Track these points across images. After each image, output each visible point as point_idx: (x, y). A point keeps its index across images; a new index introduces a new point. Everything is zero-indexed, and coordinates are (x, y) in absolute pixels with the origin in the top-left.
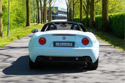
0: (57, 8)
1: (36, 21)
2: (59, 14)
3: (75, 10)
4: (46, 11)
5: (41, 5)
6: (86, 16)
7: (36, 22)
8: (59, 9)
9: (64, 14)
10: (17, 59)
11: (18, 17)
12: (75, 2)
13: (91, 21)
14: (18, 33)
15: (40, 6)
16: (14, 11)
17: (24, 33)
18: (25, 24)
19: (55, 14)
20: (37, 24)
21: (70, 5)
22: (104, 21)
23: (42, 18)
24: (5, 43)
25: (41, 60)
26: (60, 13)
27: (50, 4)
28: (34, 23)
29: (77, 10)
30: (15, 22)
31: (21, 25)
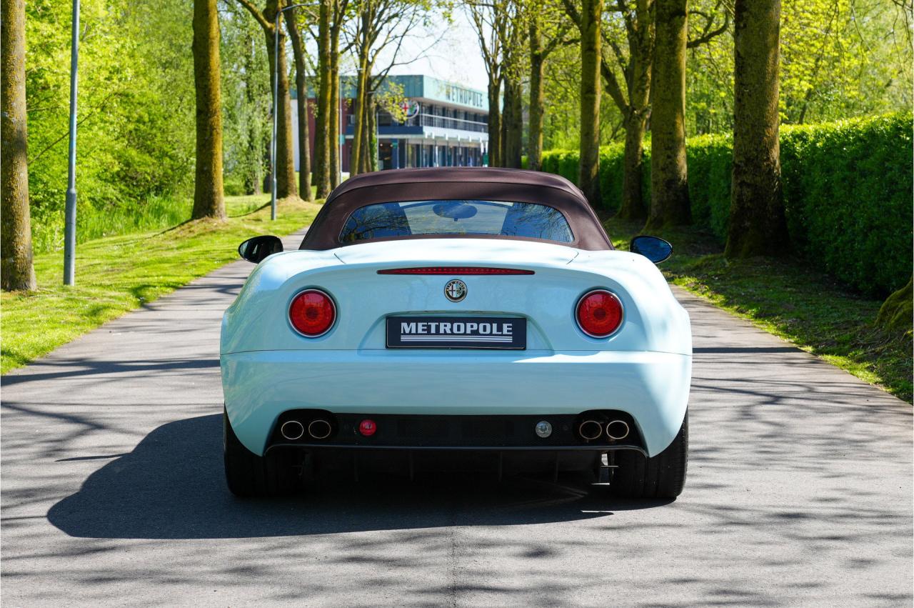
0: (413, 84)
1: (260, 183)
2: (428, 131)
3: (543, 97)
4: (339, 111)
5: (299, 63)
6: (622, 144)
7: (267, 189)
8: (432, 93)
9: (466, 127)
10: (137, 440)
11: (133, 153)
12: (544, 42)
13: (662, 176)
14: (134, 265)
15: (289, 70)
16: (103, 108)
17: (182, 263)
18: (185, 203)
19: (401, 128)
20: (270, 204)
21: (508, 63)
22: (748, 178)
23: (308, 156)
24: (54, 335)
25: (306, 438)
26: (437, 117)
27: (362, 56)
28: (250, 193)
29: (564, 98)
30: (112, 191)
31: (158, 212)
